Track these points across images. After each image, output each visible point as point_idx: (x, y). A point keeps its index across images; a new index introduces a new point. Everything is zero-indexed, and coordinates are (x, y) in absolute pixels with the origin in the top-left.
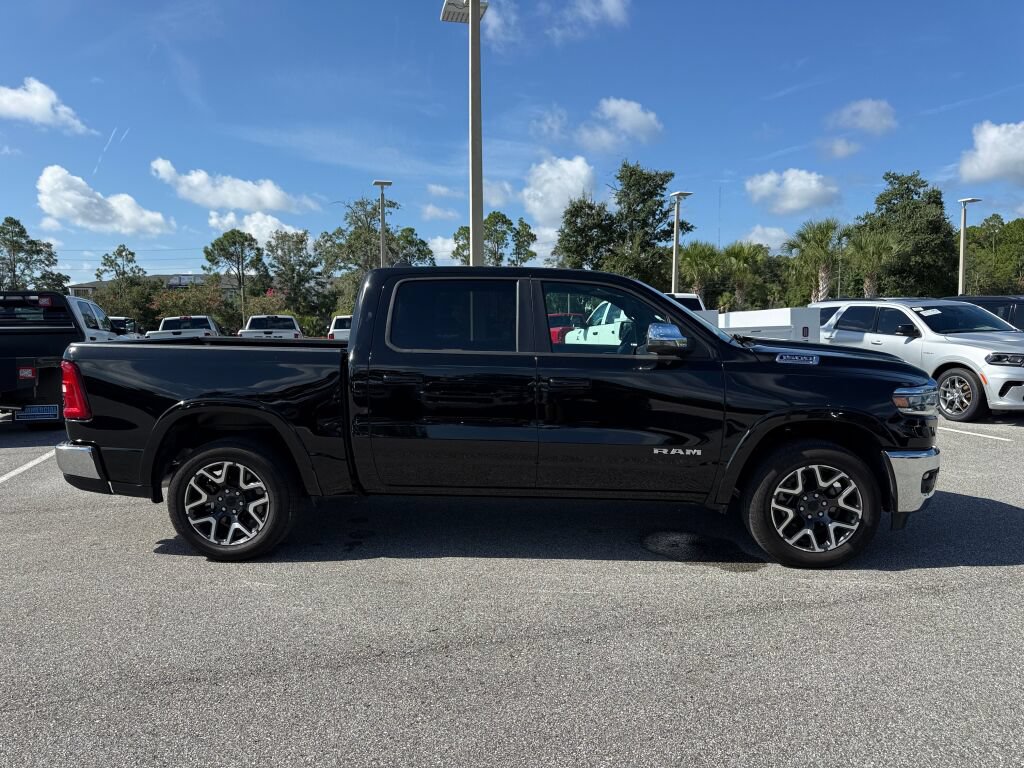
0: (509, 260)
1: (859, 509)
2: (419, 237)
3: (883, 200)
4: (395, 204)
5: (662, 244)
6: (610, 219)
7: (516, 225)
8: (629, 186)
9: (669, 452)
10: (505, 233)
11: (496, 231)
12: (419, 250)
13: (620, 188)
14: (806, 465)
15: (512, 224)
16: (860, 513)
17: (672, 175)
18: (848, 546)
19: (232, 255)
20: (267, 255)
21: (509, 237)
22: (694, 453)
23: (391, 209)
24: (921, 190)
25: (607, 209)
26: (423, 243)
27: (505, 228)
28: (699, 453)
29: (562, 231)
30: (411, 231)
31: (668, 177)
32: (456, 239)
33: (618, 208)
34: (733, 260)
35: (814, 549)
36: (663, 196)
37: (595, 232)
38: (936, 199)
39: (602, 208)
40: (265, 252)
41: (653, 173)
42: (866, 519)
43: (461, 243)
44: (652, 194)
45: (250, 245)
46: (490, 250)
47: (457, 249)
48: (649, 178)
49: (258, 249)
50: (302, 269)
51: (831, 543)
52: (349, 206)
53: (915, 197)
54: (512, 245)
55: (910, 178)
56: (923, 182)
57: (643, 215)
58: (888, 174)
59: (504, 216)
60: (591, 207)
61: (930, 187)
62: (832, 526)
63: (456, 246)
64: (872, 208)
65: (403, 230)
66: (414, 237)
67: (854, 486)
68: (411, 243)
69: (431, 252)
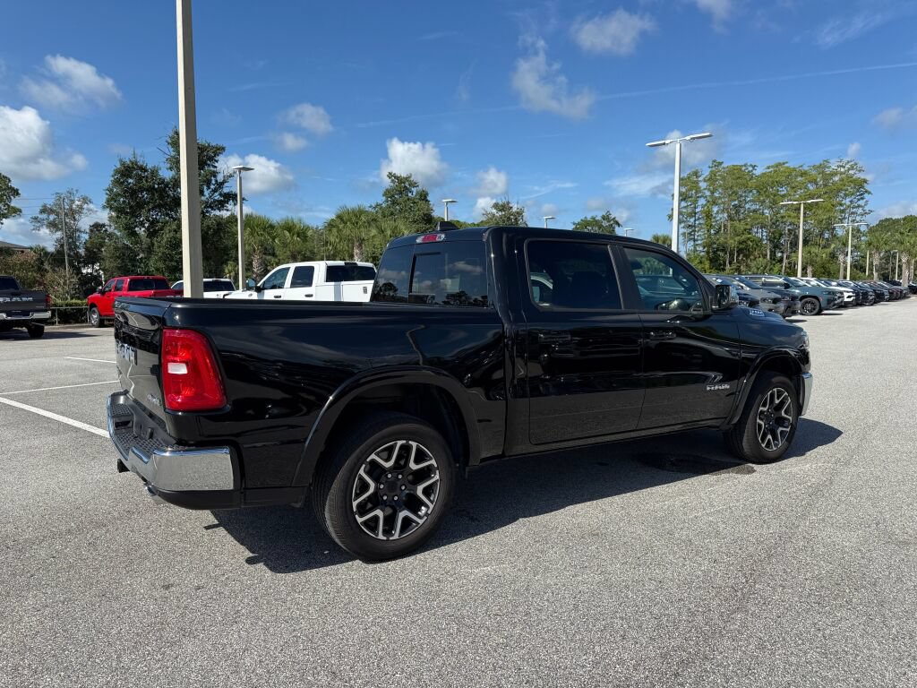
3: (388, 193)
9: (714, 388)
22: (726, 387)
24: (414, 190)
29: (111, 190)
34: (287, 233)
36: (216, 167)
38: (423, 196)
53: (410, 195)
55: (407, 179)
56: (416, 183)
58: (390, 173)
60: (144, 169)
61: (420, 188)
64: (381, 199)
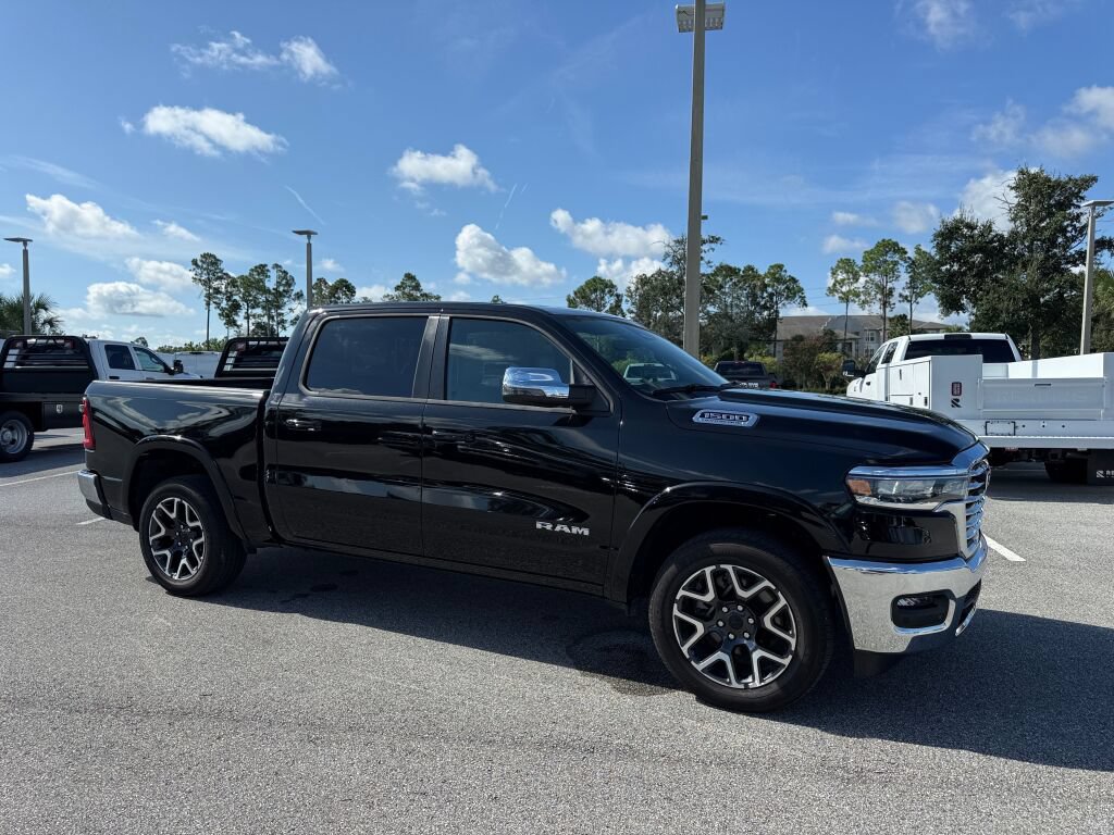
0: (901, 295)
1: (792, 636)
2: (788, 274)
4: (718, 239)
5: (1075, 270)
6: (999, 240)
7: (911, 254)
8: (1027, 198)
9: (554, 528)
10: (896, 263)
11: (885, 261)
12: (787, 288)
13: (1016, 201)
14: (717, 563)
15: (906, 253)
16: (793, 641)
17: (1095, 179)
18: (775, 687)
19: (593, 302)
20: (627, 301)
21: (902, 268)
22: (580, 532)
23: (713, 245)
25: (994, 228)
26: (794, 280)
27: (896, 257)
28: (586, 532)
30: (780, 267)
31: (1088, 182)
32: (833, 274)
33: (1011, 226)
35: (730, 683)
37: (977, 258)
39: (988, 228)
40: (625, 298)
41: (1064, 178)
42: (801, 653)
43: (840, 277)
44: (1063, 205)
45: (610, 291)
46: (876, 284)
47: (834, 285)
48: (1058, 185)
49: (618, 296)
50: (659, 314)
51: (754, 679)
52: (669, 246)
54: (905, 278)
57: (1047, 233)
59: (896, 244)
62: (756, 655)
63: (833, 281)
65: (772, 267)
66: (783, 273)
67: (783, 602)
68: (779, 280)
69: (801, 290)
